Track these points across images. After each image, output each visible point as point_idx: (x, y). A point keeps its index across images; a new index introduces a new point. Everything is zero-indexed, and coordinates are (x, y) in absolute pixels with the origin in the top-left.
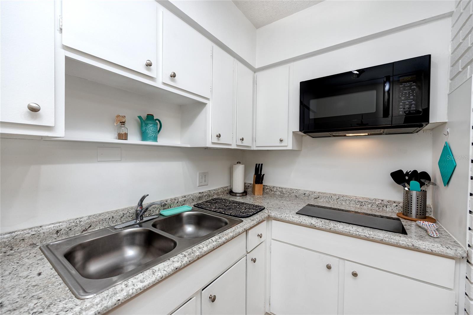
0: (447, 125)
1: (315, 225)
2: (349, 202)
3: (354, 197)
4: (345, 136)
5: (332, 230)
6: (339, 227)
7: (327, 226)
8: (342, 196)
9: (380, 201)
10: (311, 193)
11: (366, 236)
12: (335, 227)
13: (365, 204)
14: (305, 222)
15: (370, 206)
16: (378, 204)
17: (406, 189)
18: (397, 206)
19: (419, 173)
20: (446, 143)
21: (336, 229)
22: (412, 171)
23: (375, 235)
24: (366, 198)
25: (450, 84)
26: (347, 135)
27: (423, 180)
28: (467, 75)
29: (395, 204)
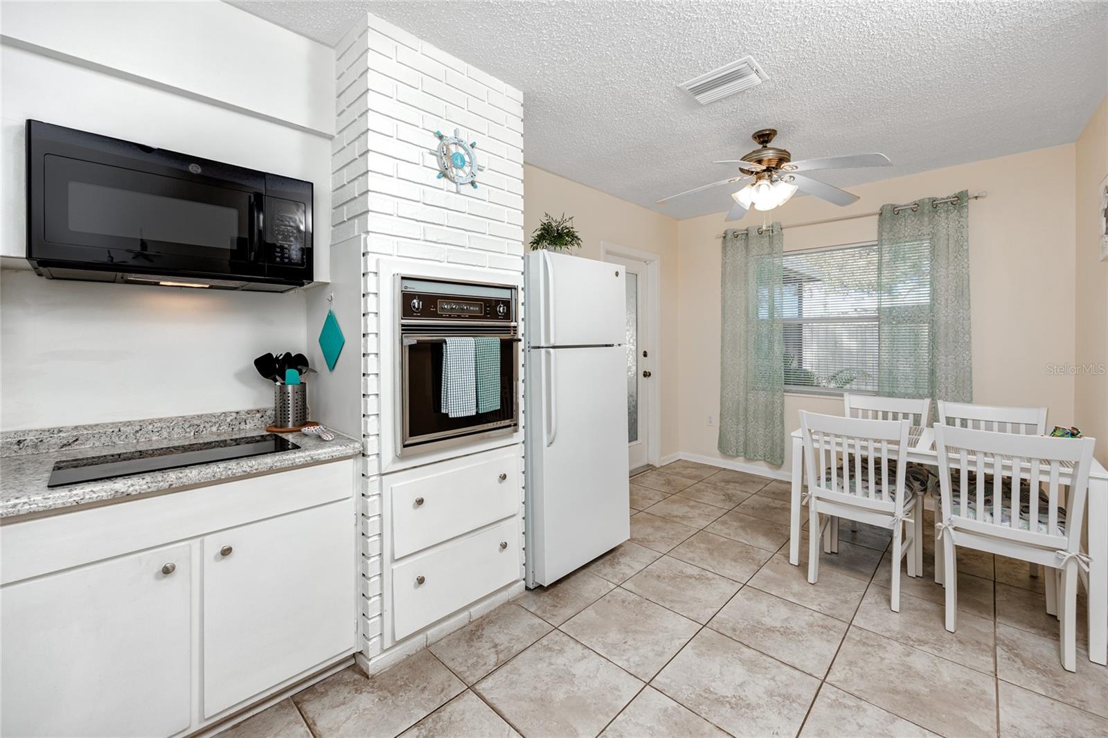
0: (329, 286)
1: (129, 492)
2: (169, 432)
3: (180, 419)
4: (157, 284)
5: (174, 486)
6: (189, 474)
7: (162, 483)
8: (150, 421)
9: (234, 415)
10: (47, 433)
11: (245, 472)
12: (181, 478)
13: (204, 427)
14: (95, 496)
15: (214, 429)
16: (231, 421)
17: (278, 384)
18: (262, 416)
19: (293, 356)
20: (330, 312)
21: (185, 480)
22: (283, 355)
23: (259, 464)
24: (206, 415)
25: (332, 232)
26: (161, 283)
27: (299, 367)
28: (354, 231)
29: (258, 415)
